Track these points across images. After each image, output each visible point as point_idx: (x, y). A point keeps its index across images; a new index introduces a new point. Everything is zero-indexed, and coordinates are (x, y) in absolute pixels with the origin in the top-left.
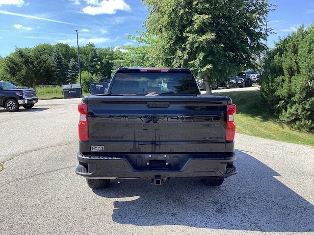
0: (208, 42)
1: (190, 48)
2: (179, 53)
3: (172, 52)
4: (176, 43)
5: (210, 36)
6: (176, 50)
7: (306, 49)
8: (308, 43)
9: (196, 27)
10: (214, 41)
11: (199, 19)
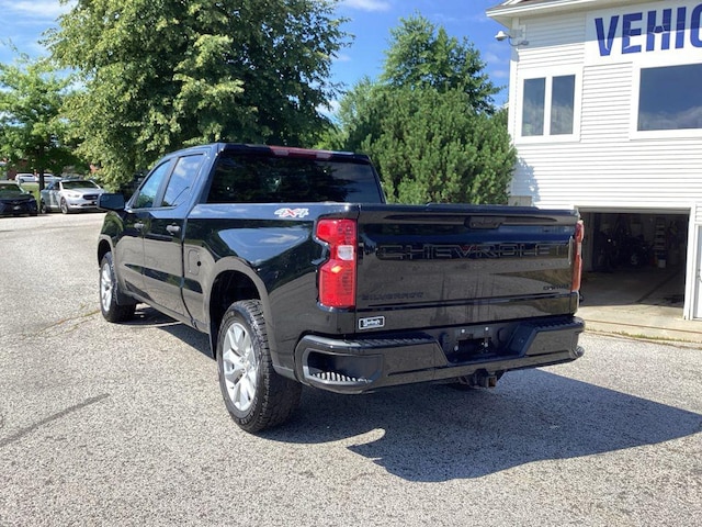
0: (226, 98)
1: (183, 108)
2: (157, 117)
3: (136, 112)
4: (144, 92)
5: (232, 86)
6: (146, 109)
7: (422, 132)
8: (424, 122)
9: (199, 61)
10: (239, 99)
11: (207, 45)
